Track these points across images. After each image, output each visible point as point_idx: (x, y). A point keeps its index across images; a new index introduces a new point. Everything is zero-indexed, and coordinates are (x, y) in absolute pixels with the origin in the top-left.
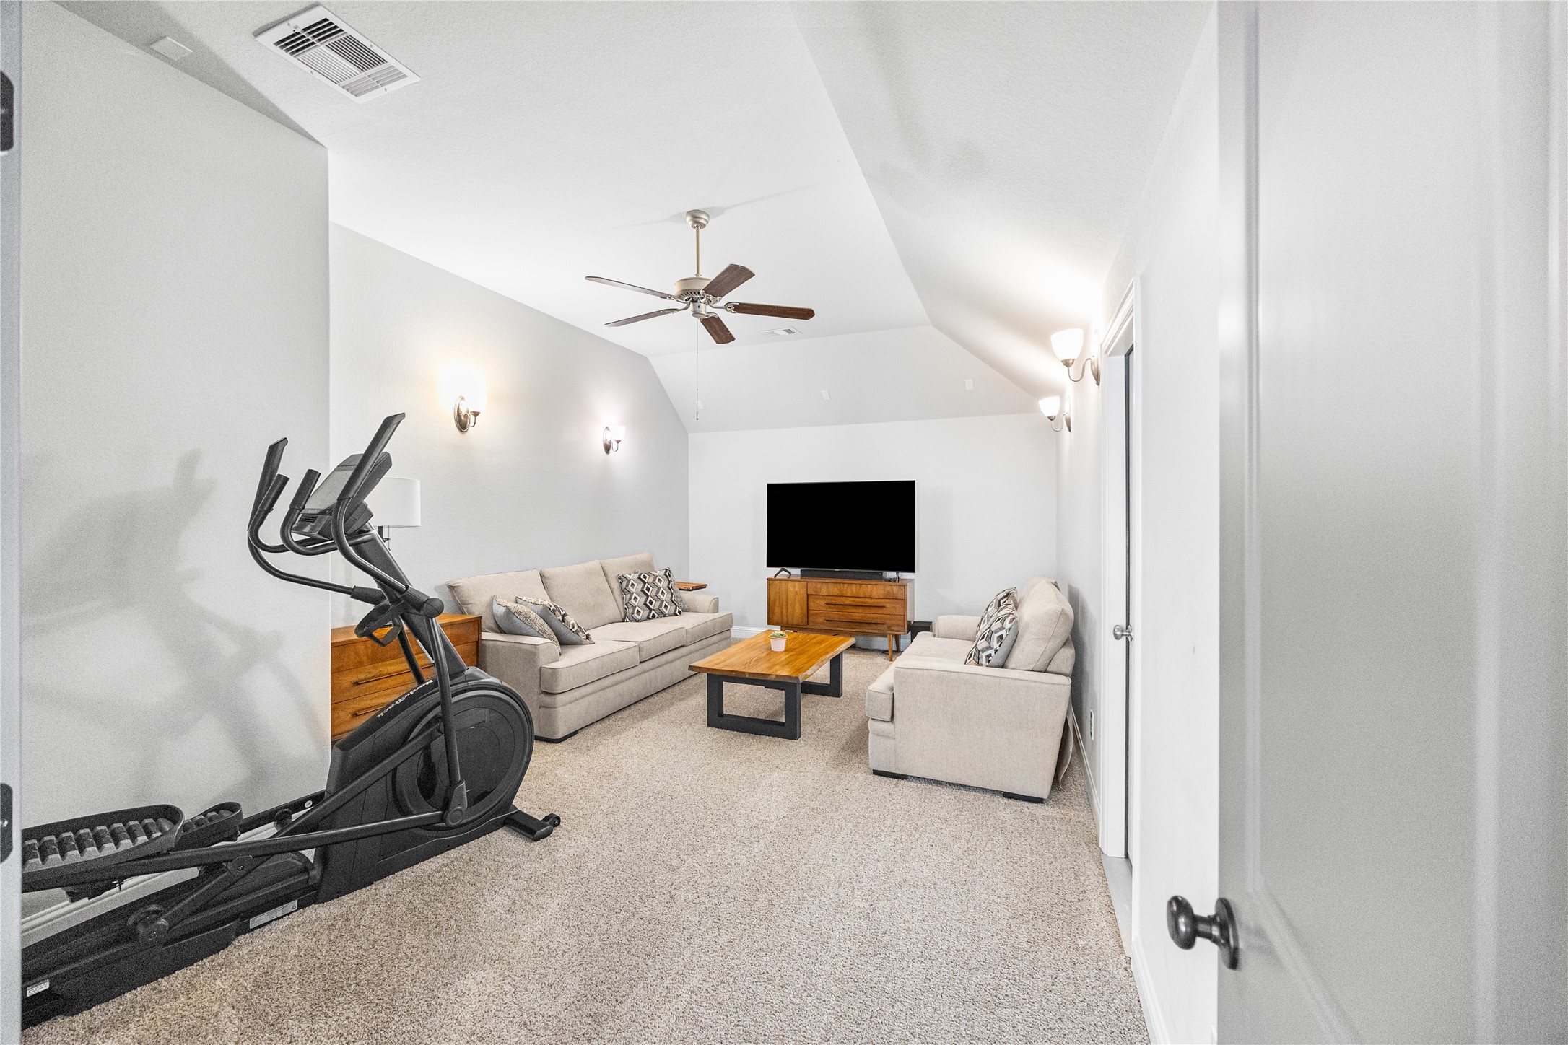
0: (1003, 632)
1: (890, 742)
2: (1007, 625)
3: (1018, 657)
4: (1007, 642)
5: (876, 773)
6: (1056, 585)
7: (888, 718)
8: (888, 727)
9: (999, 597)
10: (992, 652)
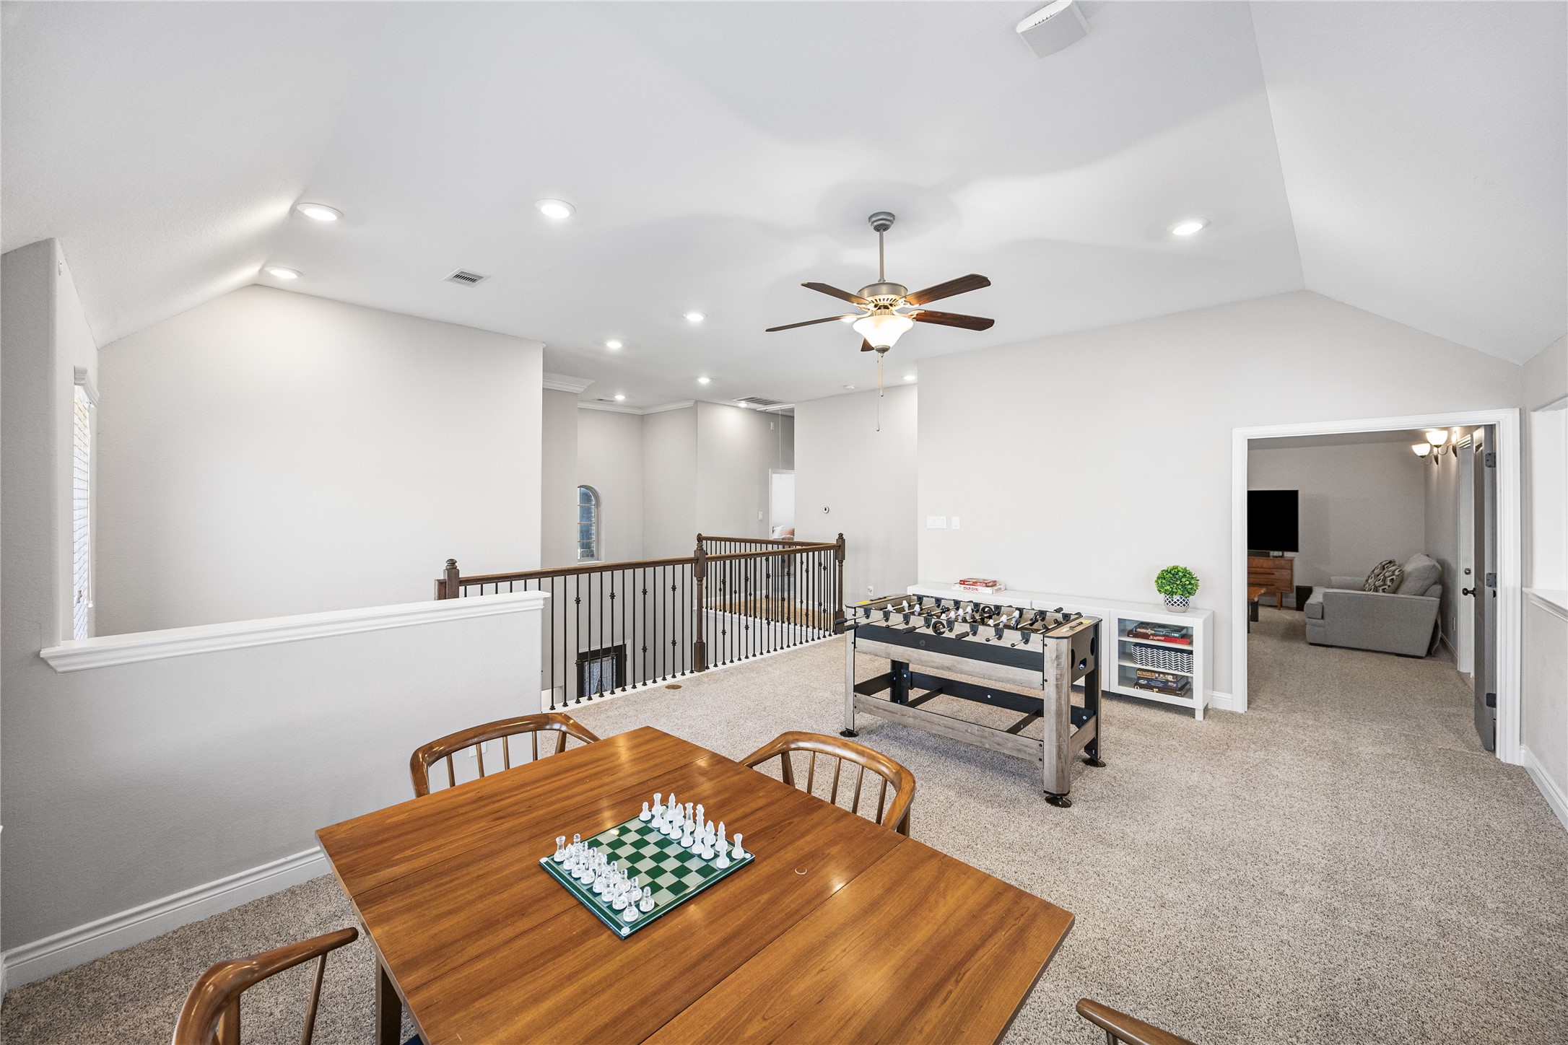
0: (1394, 577)
1: (1322, 629)
2: (1397, 573)
3: (1404, 587)
4: (1396, 583)
5: (1311, 644)
6: (1428, 555)
7: (1320, 617)
8: (1321, 621)
9: (1383, 564)
10: (1386, 587)
